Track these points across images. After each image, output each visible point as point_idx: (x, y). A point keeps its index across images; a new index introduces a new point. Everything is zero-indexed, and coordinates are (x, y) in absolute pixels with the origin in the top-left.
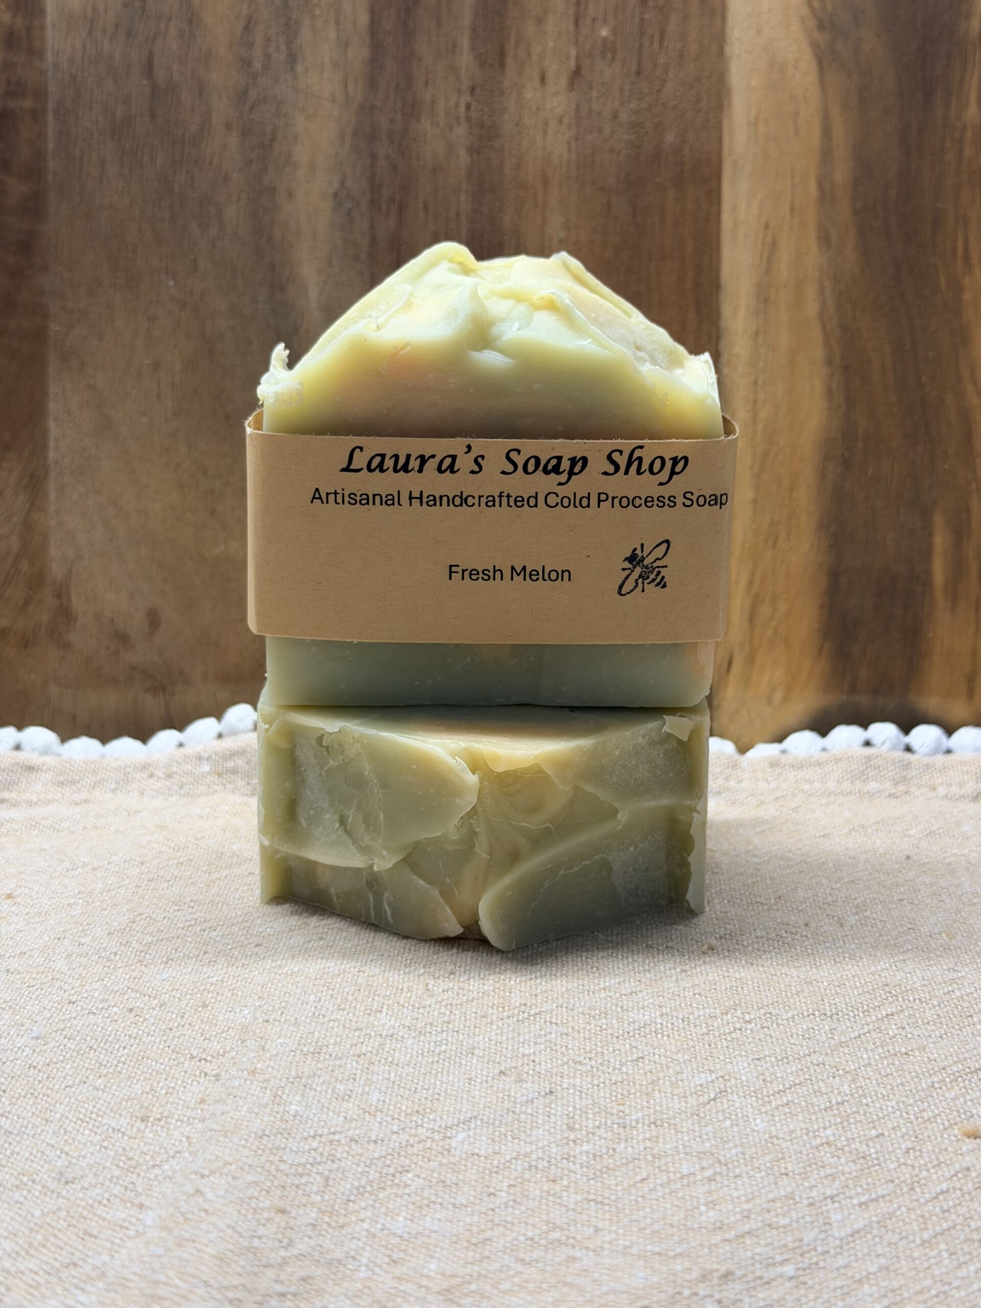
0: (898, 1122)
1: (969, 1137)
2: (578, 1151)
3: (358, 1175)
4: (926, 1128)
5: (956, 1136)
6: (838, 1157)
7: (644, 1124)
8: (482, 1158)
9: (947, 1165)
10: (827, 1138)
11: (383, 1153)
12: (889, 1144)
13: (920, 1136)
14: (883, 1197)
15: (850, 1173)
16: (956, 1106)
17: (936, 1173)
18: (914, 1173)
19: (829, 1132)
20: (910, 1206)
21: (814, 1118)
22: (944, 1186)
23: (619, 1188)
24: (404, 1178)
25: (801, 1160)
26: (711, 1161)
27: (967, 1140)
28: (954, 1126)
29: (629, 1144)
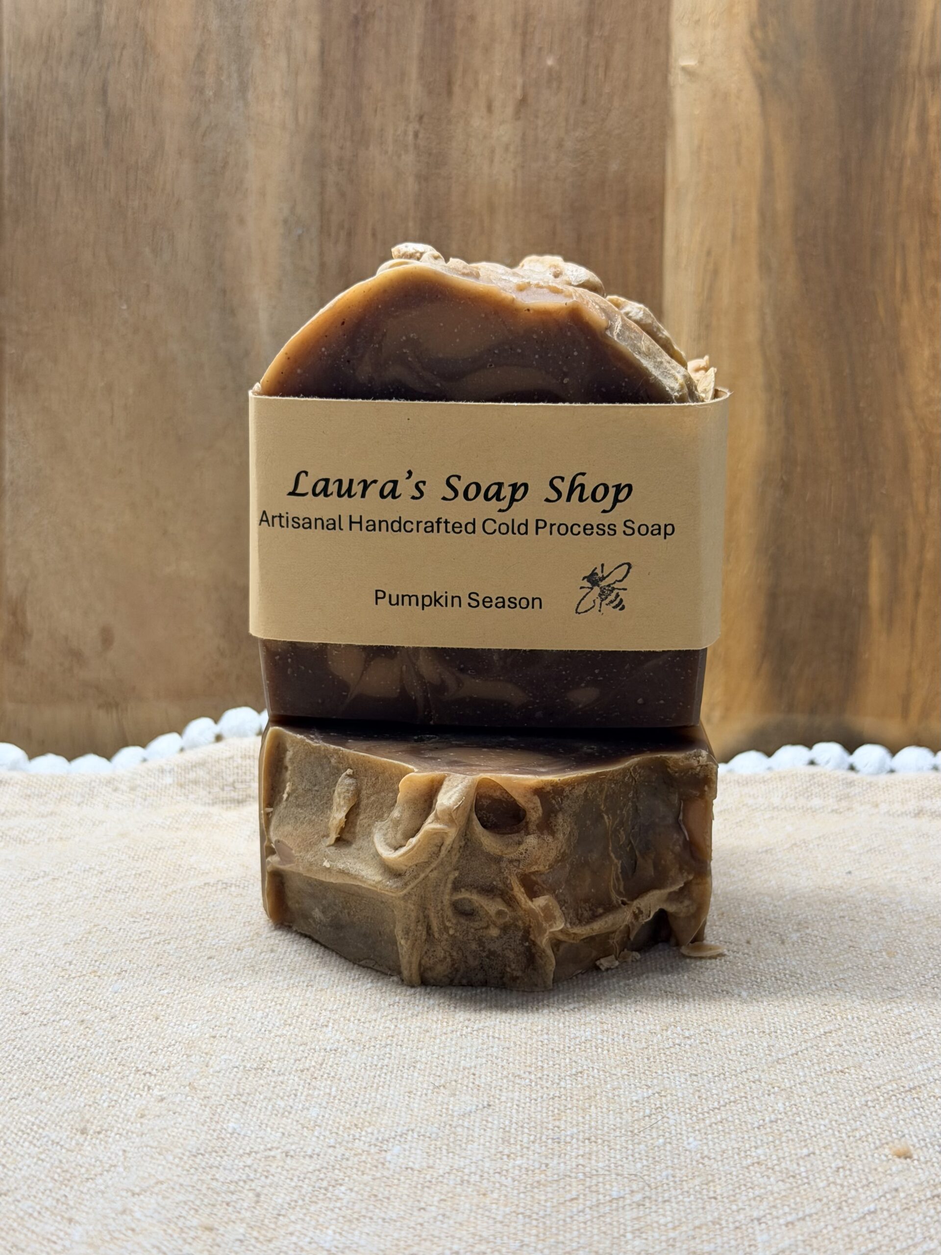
0: (829, 1141)
1: (899, 1157)
2: (511, 1165)
3: (291, 1190)
4: (857, 1147)
5: (886, 1156)
6: (768, 1177)
7: (578, 1140)
8: (416, 1172)
9: (876, 1185)
10: (758, 1158)
11: (318, 1167)
12: (820, 1162)
13: (851, 1155)
14: (810, 1215)
15: (779, 1193)
16: (888, 1126)
17: (865, 1193)
18: (842, 1192)
19: (760, 1151)
20: (837, 1225)
21: (746, 1137)
22: (872, 1207)
23: (549, 1204)
24: (337, 1192)
25: (730, 1181)
26: (641, 1184)
27: (897, 1160)
28: (885, 1146)
29: (562, 1160)
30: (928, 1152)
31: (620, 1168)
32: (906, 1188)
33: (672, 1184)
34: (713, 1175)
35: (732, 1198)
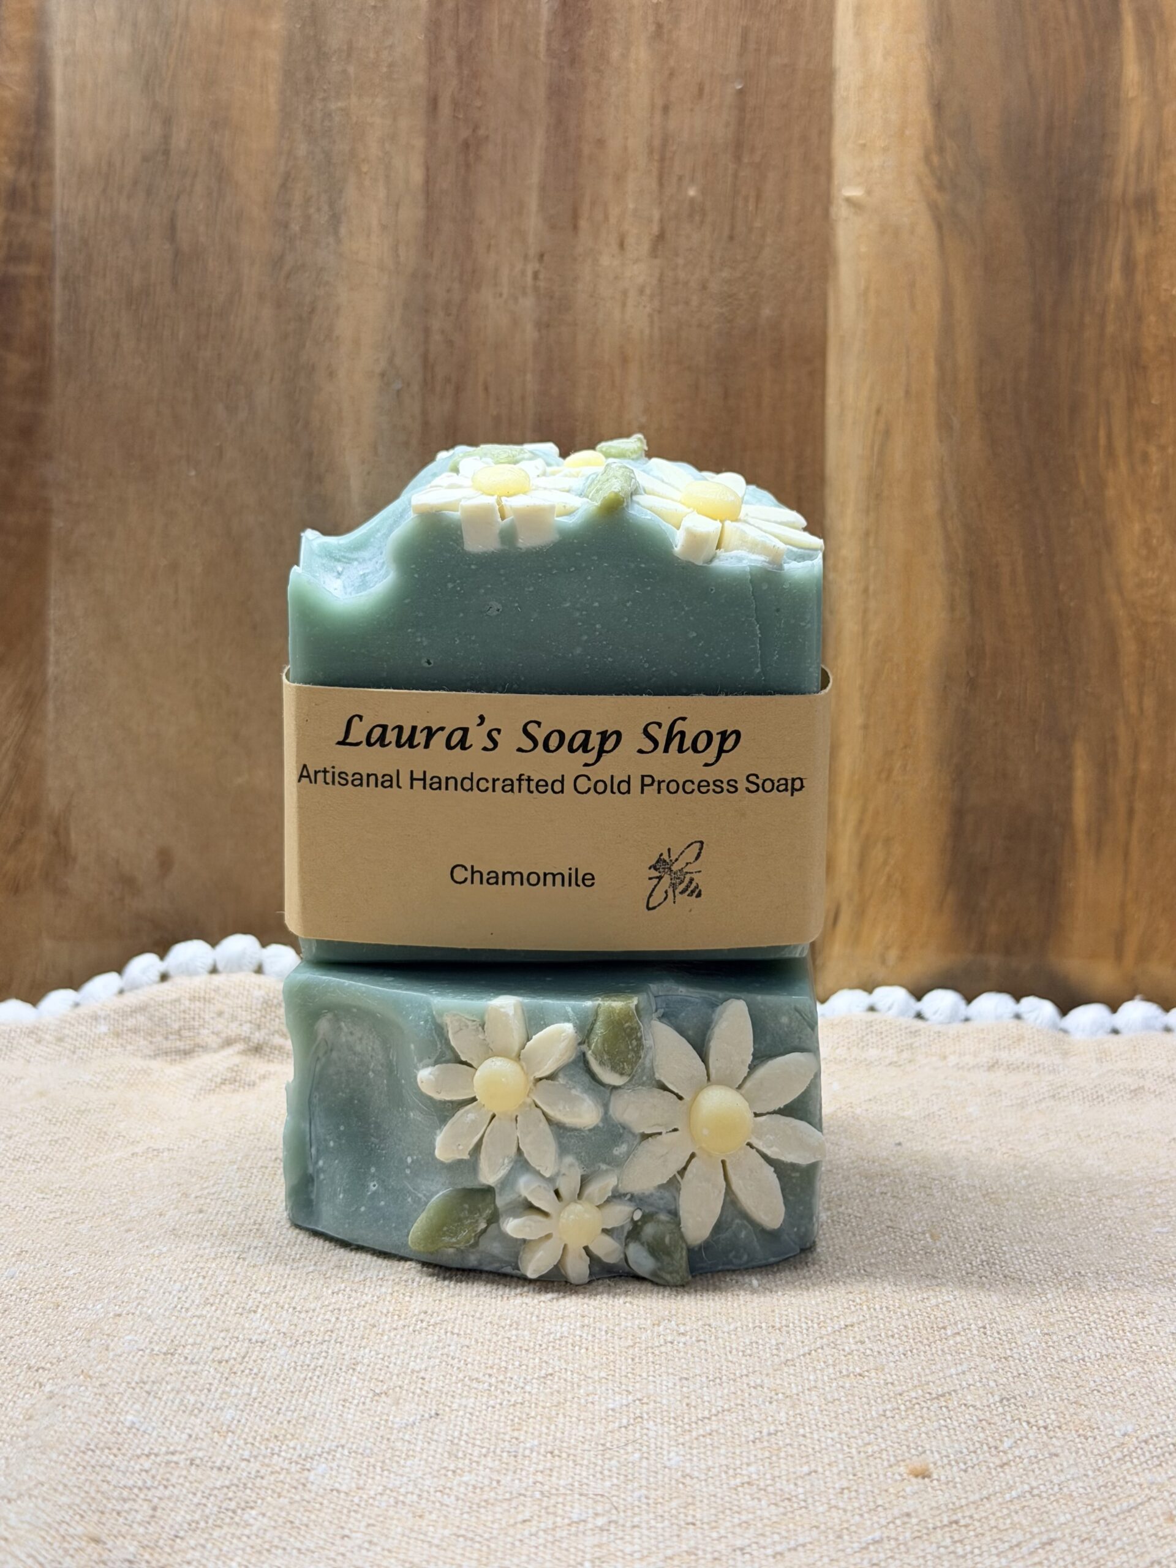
0: (836, 1457)
1: (916, 1476)
2: (455, 1482)
3: (192, 1507)
4: (868, 1464)
5: (900, 1475)
6: (759, 1500)
7: (539, 1453)
8: (342, 1494)
9: (885, 1509)
10: (749, 1477)
12: (821, 1482)
13: (860, 1474)
14: (804, 1545)
15: (769, 1519)
16: (907, 1440)
17: (870, 1519)
18: (844, 1518)
19: (752, 1469)
20: (834, 1556)
21: (738, 1451)
22: (877, 1535)
23: (496, 1526)
25: (714, 1505)
26: (608, 1507)
27: (914, 1480)
28: (902, 1464)
29: (518, 1476)
30: (951, 1470)
31: (585, 1487)
32: (920, 1511)
33: (644, 1507)
34: (694, 1497)
35: (714, 1524)
